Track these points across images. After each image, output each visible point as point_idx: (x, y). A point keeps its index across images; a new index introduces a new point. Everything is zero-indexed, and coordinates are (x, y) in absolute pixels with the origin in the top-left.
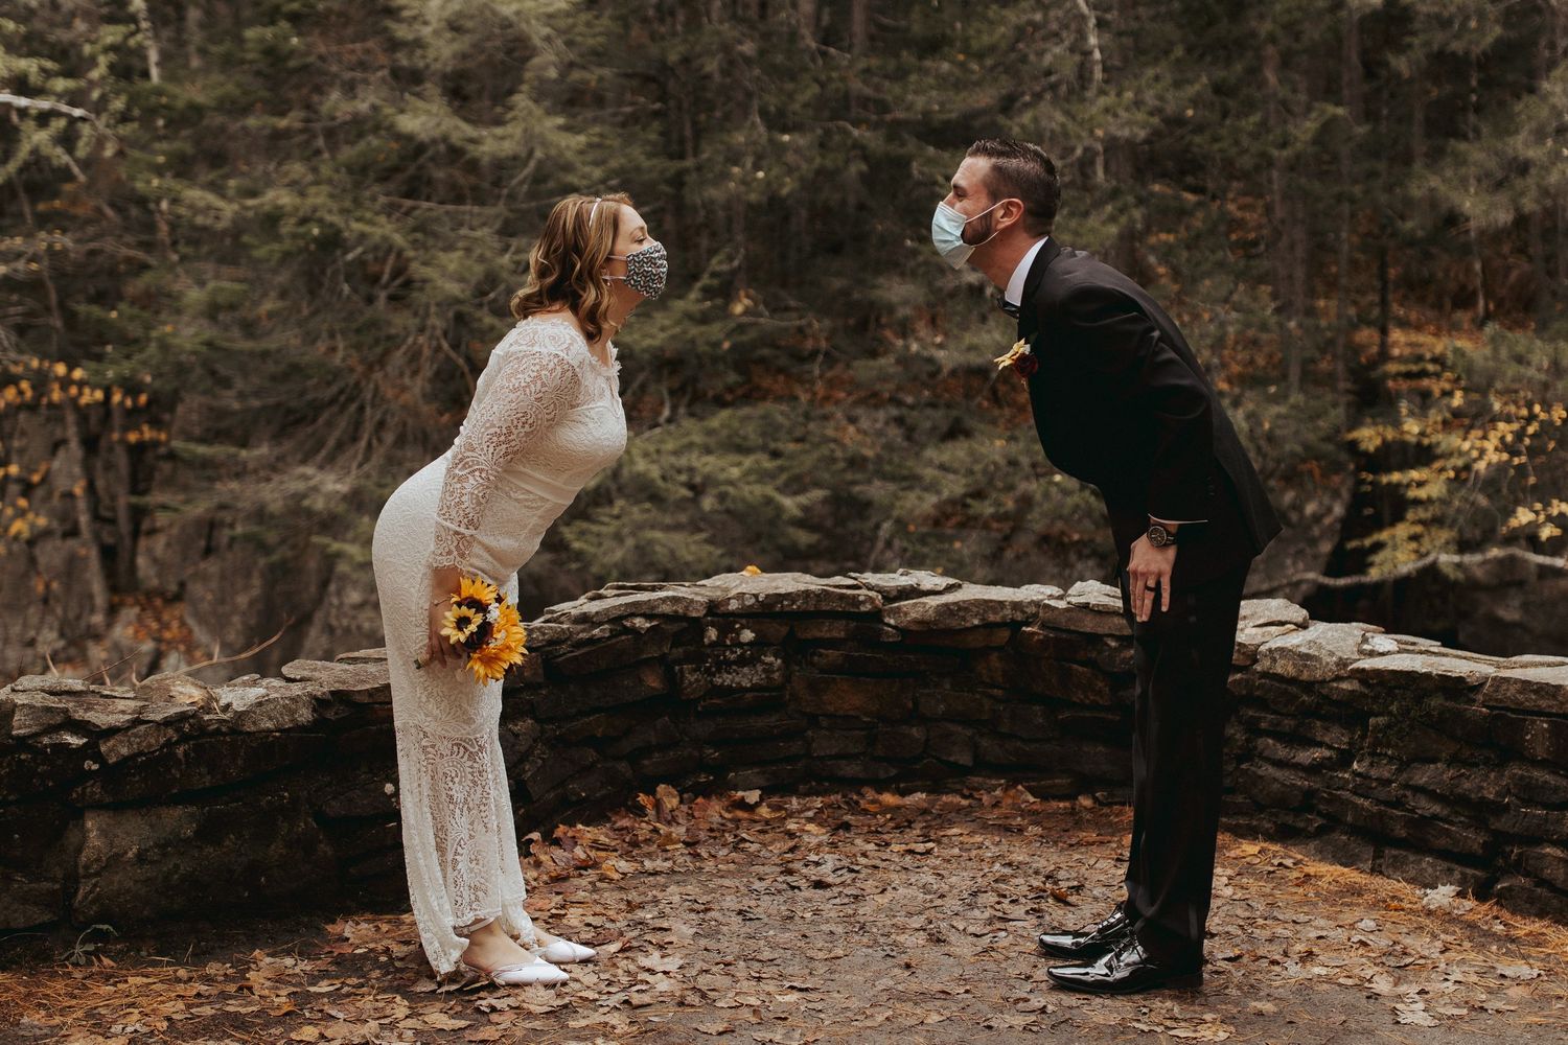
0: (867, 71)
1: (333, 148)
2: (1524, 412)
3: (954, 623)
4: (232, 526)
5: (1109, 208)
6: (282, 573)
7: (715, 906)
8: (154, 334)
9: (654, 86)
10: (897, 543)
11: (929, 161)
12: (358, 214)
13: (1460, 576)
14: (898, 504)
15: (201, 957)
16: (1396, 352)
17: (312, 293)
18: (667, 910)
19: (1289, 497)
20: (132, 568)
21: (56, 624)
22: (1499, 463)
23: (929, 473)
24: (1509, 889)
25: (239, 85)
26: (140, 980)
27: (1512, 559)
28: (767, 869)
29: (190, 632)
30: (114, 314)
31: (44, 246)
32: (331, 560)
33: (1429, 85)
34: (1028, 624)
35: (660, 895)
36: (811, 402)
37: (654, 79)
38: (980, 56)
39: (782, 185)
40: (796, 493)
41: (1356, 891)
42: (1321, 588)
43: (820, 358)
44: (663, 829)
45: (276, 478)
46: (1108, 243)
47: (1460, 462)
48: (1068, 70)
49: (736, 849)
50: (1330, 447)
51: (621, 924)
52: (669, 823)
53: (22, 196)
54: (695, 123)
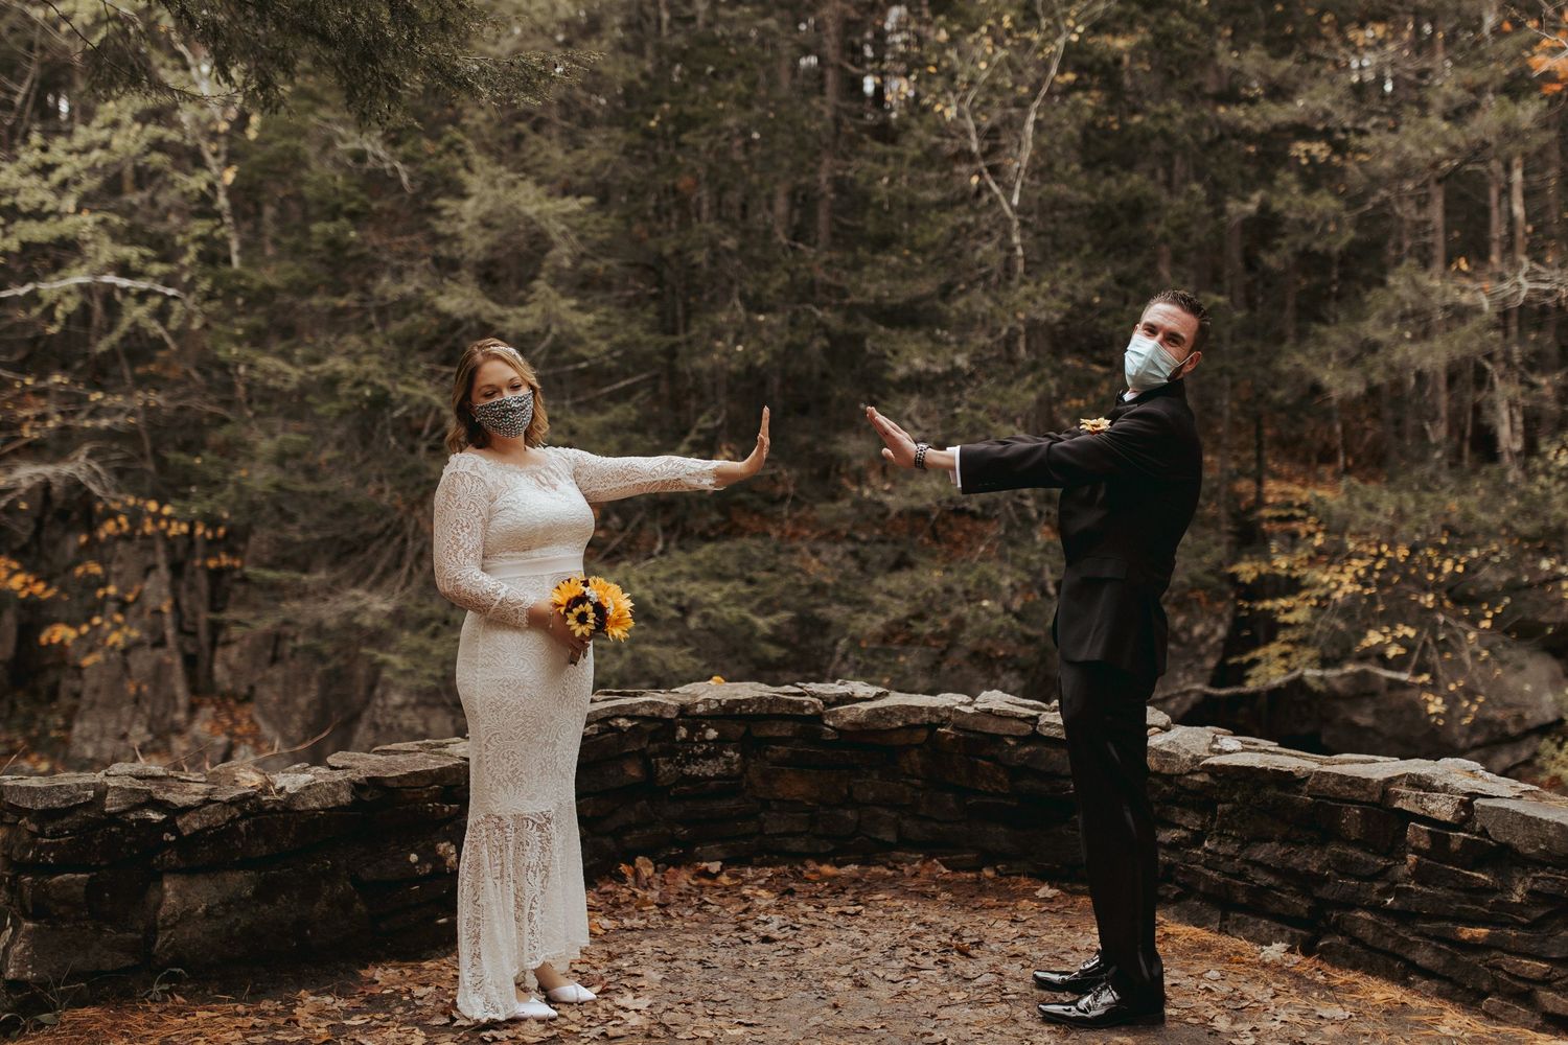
0: (829, 263)
1: (384, 323)
2: (1374, 551)
3: (882, 725)
4: (294, 639)
5: (1029, 379)
6: (336, 678)
7: (680, 957)
8: (231, 478)
9: (652, 274)
10: (851, 657)
11: (881, 338)
12: (404, 378)
13: (1322, 687)
14: (853, 624)
15: (257, 995)
16: (1270, 499)
17: (365, 444)
18: (641, 960)
19: (1180, 620)
20: (210, 673)
21: (145, 721)
22: (1354, 593)
23: (878, 598)
24: (1329, 946)
25: (305, 270)
26: (205, 1014)
27: (1365, 673)
28: (724, 927)
29: (258, 728)
30: (198, 461)
31: (140, 403)
32: (377, 668)
33: (1299, 277)
34: (942, 726)
35: (635, 948)
36: (781, 538)
37: (652, 268)
38: (923, 251)
39: (758, 357)
40: (768, 614)
41: (1206, 947)
42: (1207, 696)
43: (789, 501)
44: (640, 893)
45: (332, 599)
46: (1029, 407)
47: (1322, 592)
48: (996, 262)
49: (699, 910)
50: (1212, 579)
51: (602, 971)
52: (645, 888)
53: (123, 361)
54: (686, 305)
